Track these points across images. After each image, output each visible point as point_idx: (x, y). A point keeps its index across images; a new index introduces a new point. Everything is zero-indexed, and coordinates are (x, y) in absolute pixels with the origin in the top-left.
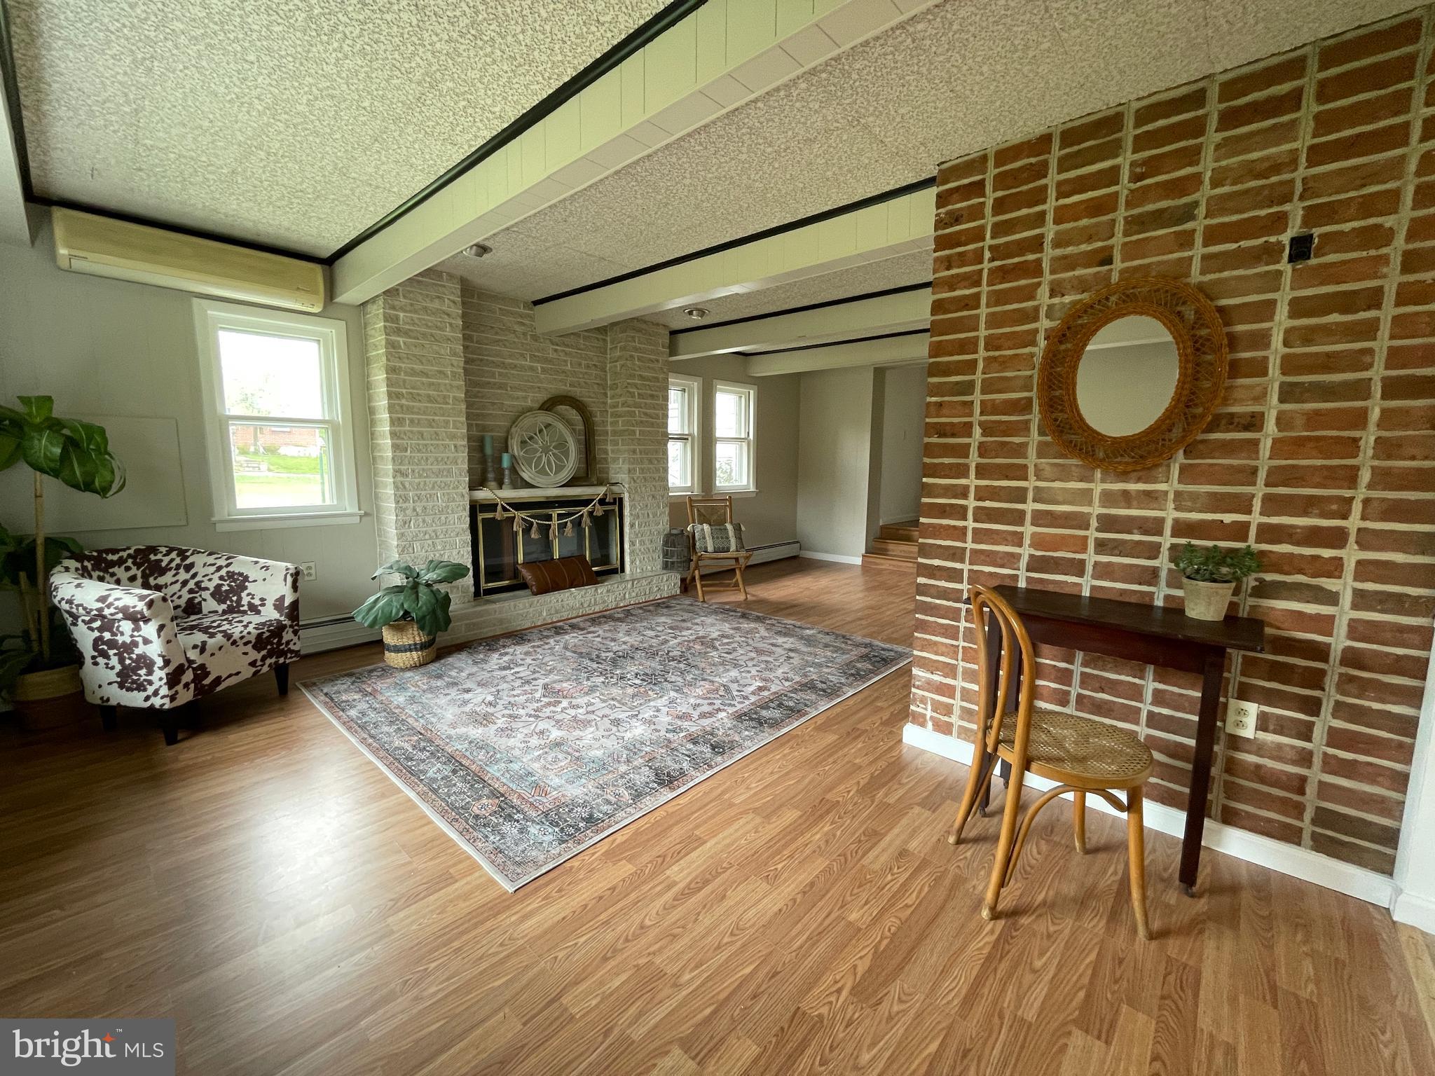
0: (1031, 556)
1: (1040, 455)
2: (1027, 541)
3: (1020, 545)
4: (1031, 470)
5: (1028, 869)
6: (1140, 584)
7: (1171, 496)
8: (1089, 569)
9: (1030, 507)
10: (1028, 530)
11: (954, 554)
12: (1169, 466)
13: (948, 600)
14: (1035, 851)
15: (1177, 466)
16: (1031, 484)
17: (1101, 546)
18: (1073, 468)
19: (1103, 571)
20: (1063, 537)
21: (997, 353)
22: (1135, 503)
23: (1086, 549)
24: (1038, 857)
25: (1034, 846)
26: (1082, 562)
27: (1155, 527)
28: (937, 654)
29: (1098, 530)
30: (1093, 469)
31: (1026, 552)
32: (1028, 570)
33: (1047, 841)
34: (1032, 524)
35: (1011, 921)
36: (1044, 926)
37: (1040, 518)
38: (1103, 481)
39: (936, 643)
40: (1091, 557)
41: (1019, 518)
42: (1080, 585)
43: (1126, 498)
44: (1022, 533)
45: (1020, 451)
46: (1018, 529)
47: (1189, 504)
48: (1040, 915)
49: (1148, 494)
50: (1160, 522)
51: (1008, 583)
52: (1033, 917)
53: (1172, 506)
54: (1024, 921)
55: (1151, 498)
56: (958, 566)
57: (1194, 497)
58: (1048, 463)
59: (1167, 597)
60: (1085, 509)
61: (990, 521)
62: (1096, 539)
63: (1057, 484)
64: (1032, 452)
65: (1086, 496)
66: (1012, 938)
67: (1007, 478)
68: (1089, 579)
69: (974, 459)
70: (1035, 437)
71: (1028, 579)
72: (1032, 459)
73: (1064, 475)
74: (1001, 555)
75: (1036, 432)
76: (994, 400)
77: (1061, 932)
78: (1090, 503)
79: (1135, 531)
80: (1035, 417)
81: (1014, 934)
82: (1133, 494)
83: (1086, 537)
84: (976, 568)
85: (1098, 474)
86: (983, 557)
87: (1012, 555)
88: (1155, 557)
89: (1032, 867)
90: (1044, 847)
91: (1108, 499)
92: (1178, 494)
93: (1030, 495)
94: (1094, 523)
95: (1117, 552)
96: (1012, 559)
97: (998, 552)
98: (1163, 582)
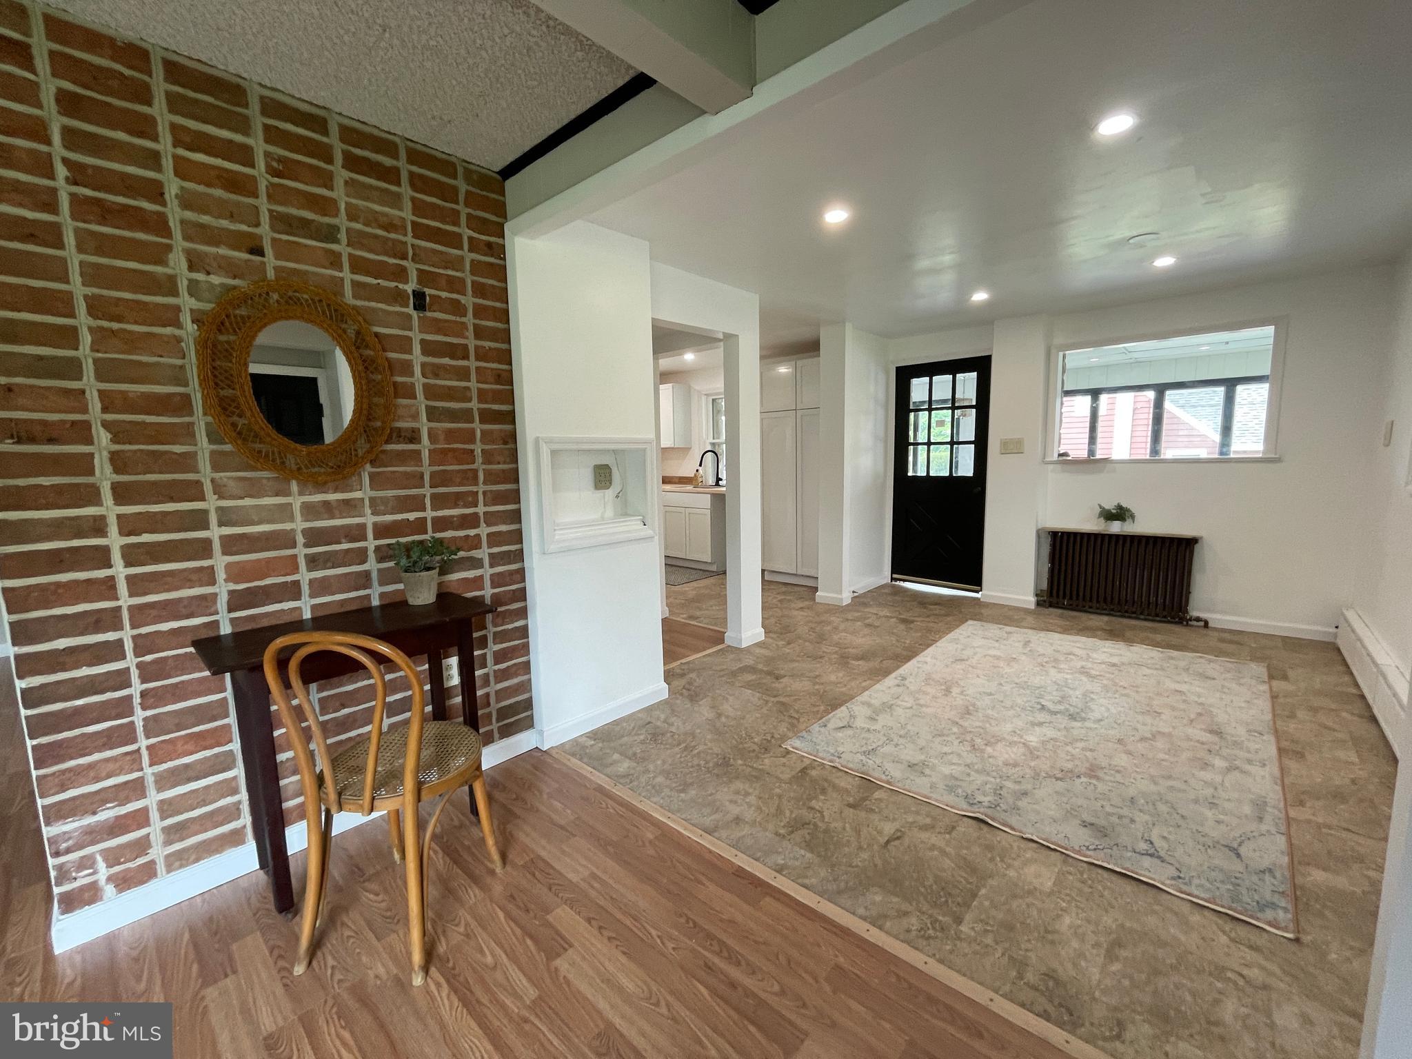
0: (231, 593)
1: (216, 467)
2: (221, 575)
3: (212, 582)
4: (208, 487)
5: (389, 914)
6: (357, 590)
7: (367, 502)
8: (305, 589)
9: (215, 533)
10: (220, 561)
11: (97, 622)
12: (360, 475)
13: (102, 692)
14: (371, 896)
15: (366, 473)
16: (211, 503)
17: (313, 562)
18: (265, 481)
19: (319, 587)
20: (268, 560)
21: (115, 326)
22: (337, 512)
23: (297, 568)
24: (380, 898)
25: (367, 894)
26: (296, 584)
27: (358, 533)
28: (97, 779)
29: (306, 545)
30: (288, 481)
31: (222, 589)
32: (230, 610)
33: (369, 880)
34: (225, 553)
35: (435, 960)
36: (455, 935)
37: (230, 545)
38: (301, 493)
39: (91, 766)
40: (304, 576)
41: (204, 548)
42: (299, 609)
43: (328, 509)
44: (212, 567)
45: (187, 462)
46: (205, 563)
47: (383, 508)
48: (444, 931)
49: (346, 502)
50: (362, 527)
51: (204, 634)
52: (442, 939)
53: (369, 512)
54: (442, 948)
55: (350, 507)
56: (111, 636)
57: (384, 500)
58: (229, 478)
59: (382, 595)
60: (287, 526)
61: (156, 561)
62: (306, 556)
63: (248, 502)
64: (205, 465)
65: (285, 512)
66: (454, 968)
67: (172, 499)
68: (308, 599)
69: (104, 476)
70: (204, 447)
71: (232, 620)
72: (205, 473)
73: (254, 490)
74: (186, 603)
75: (205, 439)
76: (127, 392)
77: (467, 925)
78: (292, 519)
79: (344, 540)
80: (200, 420)
81: (451, 965)
82: (334, 504)
83: (295, 556)
84: (144, 630)
85: (294, 486)
86: (154, 612)
87: (203, 598)
88: (364, 562)
89: (389, 909)
90: (374, 886)
91: (310, 511)
92: (372, 500)
93: (213, 519)
94: (300, 540)
95: (329, 564)
96: (205, 604)
97: (180, 600)
98: (375, 583)
